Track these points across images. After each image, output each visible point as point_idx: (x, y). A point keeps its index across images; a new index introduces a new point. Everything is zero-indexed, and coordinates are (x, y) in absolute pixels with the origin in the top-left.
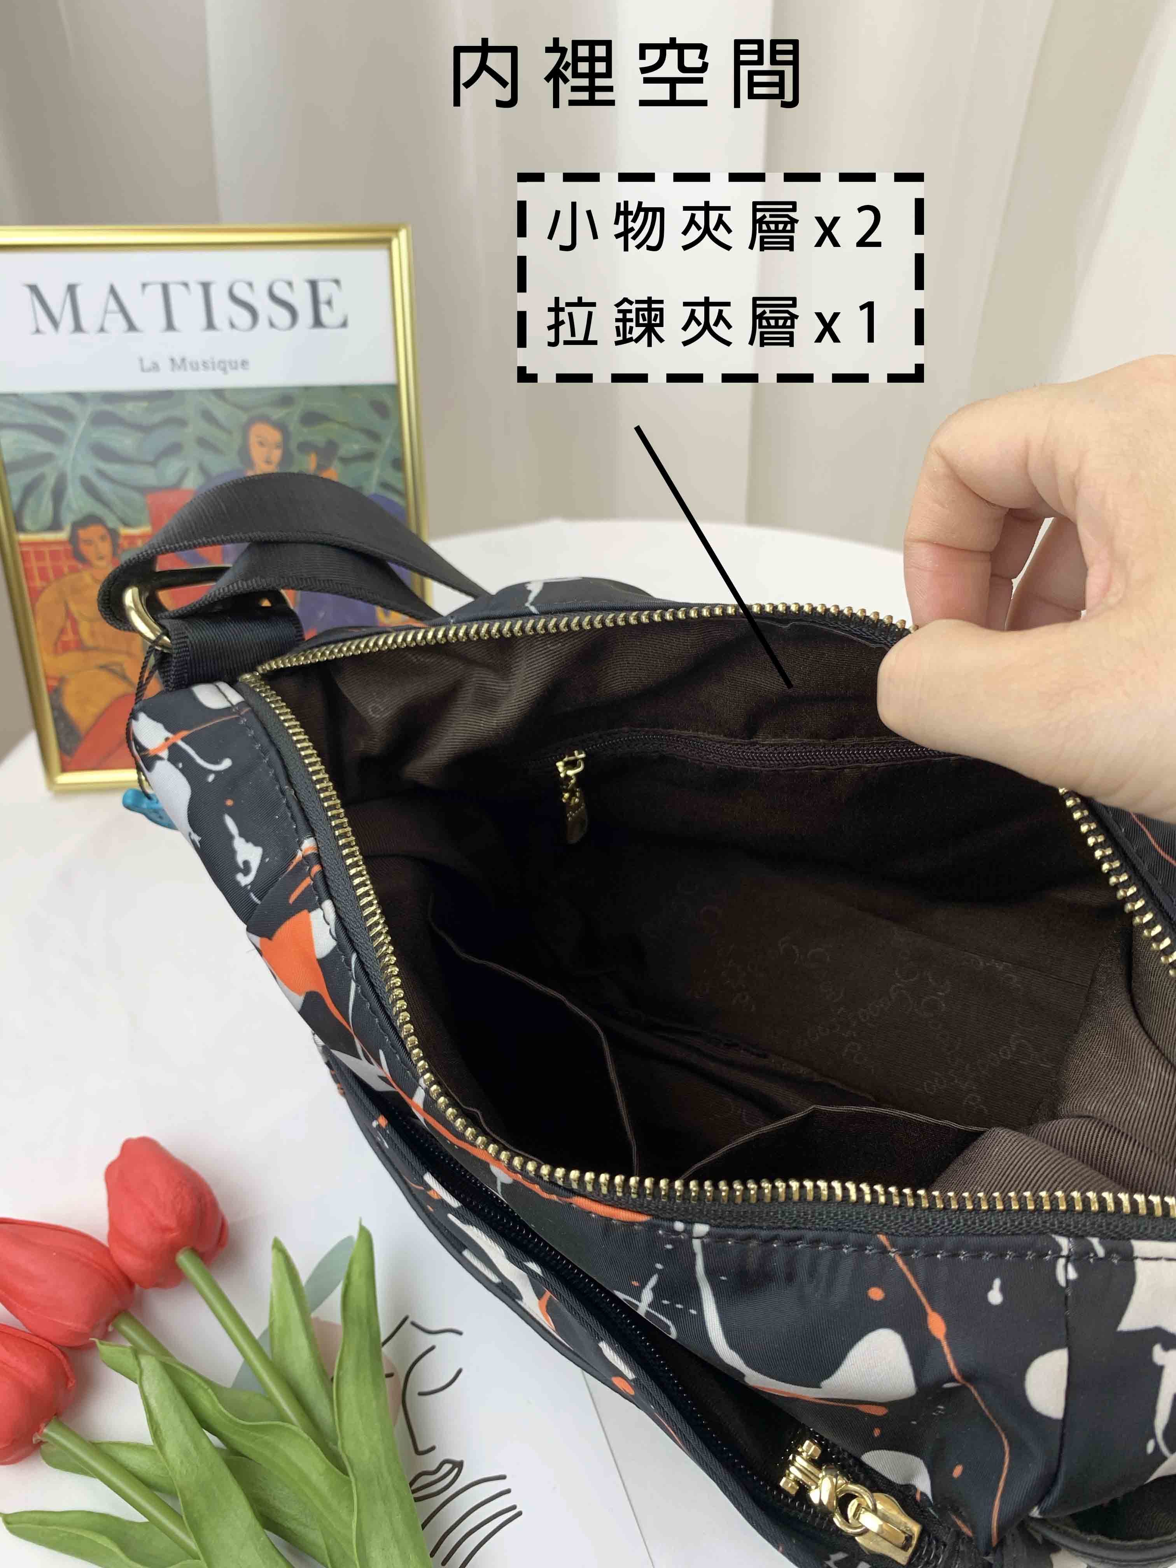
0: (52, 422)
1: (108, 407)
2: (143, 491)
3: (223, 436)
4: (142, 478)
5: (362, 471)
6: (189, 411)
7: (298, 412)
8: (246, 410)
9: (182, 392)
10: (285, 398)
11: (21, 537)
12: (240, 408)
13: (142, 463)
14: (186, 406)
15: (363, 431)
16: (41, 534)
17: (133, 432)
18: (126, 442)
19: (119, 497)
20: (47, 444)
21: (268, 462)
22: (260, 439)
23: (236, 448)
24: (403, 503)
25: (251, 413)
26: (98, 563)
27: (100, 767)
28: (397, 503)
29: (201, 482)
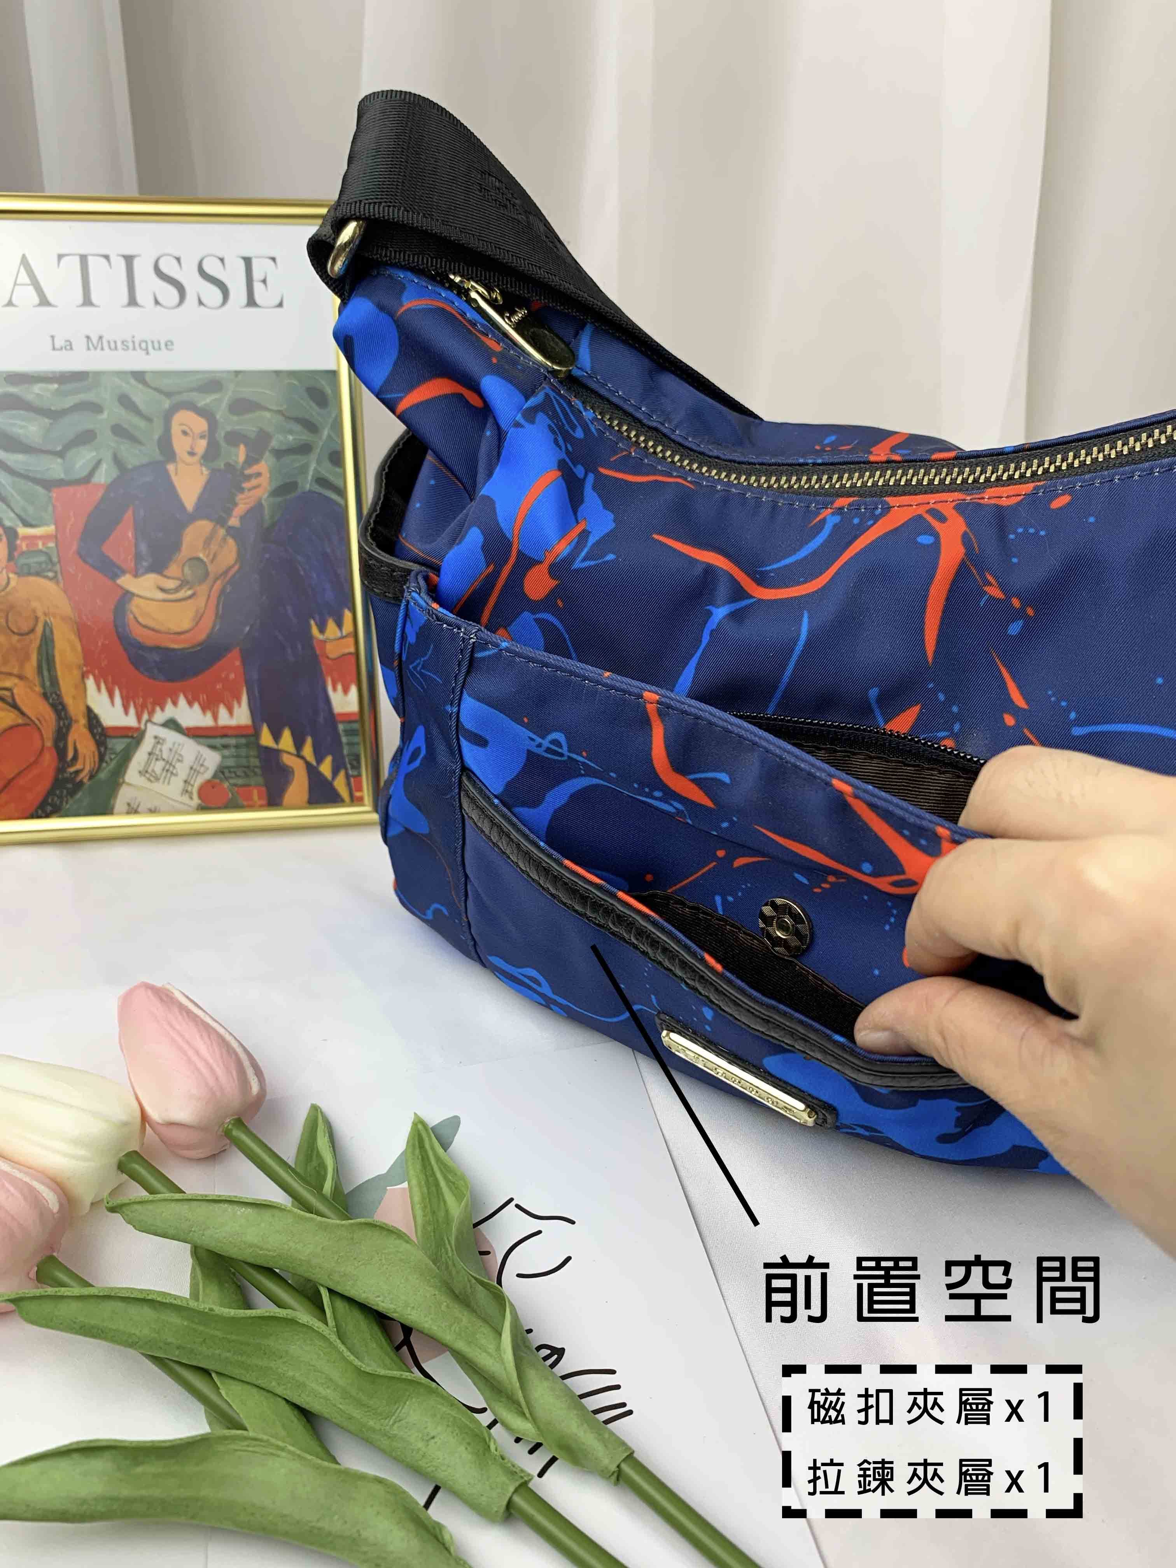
1: (13, 390)
2: (48, 484)
3: (142, 424)
4: (48, 469)
5: (297, 465)
6: (105, 396)
7: (226, 398)
8: (168, 395)
9: (98, 374)
10: (213, 383)
12: (160, 391)
13: (48, 453)
14: (102, 389)
15: (298, 421)
17: (39, 418)
18: (30, 429)
19: (20, 492)
21: (192, 454)
22: (184, 428)
23: (156, 437)
24: (342, 502)
25: (175, 399)
28: (335, 501)
29: (114, 475)
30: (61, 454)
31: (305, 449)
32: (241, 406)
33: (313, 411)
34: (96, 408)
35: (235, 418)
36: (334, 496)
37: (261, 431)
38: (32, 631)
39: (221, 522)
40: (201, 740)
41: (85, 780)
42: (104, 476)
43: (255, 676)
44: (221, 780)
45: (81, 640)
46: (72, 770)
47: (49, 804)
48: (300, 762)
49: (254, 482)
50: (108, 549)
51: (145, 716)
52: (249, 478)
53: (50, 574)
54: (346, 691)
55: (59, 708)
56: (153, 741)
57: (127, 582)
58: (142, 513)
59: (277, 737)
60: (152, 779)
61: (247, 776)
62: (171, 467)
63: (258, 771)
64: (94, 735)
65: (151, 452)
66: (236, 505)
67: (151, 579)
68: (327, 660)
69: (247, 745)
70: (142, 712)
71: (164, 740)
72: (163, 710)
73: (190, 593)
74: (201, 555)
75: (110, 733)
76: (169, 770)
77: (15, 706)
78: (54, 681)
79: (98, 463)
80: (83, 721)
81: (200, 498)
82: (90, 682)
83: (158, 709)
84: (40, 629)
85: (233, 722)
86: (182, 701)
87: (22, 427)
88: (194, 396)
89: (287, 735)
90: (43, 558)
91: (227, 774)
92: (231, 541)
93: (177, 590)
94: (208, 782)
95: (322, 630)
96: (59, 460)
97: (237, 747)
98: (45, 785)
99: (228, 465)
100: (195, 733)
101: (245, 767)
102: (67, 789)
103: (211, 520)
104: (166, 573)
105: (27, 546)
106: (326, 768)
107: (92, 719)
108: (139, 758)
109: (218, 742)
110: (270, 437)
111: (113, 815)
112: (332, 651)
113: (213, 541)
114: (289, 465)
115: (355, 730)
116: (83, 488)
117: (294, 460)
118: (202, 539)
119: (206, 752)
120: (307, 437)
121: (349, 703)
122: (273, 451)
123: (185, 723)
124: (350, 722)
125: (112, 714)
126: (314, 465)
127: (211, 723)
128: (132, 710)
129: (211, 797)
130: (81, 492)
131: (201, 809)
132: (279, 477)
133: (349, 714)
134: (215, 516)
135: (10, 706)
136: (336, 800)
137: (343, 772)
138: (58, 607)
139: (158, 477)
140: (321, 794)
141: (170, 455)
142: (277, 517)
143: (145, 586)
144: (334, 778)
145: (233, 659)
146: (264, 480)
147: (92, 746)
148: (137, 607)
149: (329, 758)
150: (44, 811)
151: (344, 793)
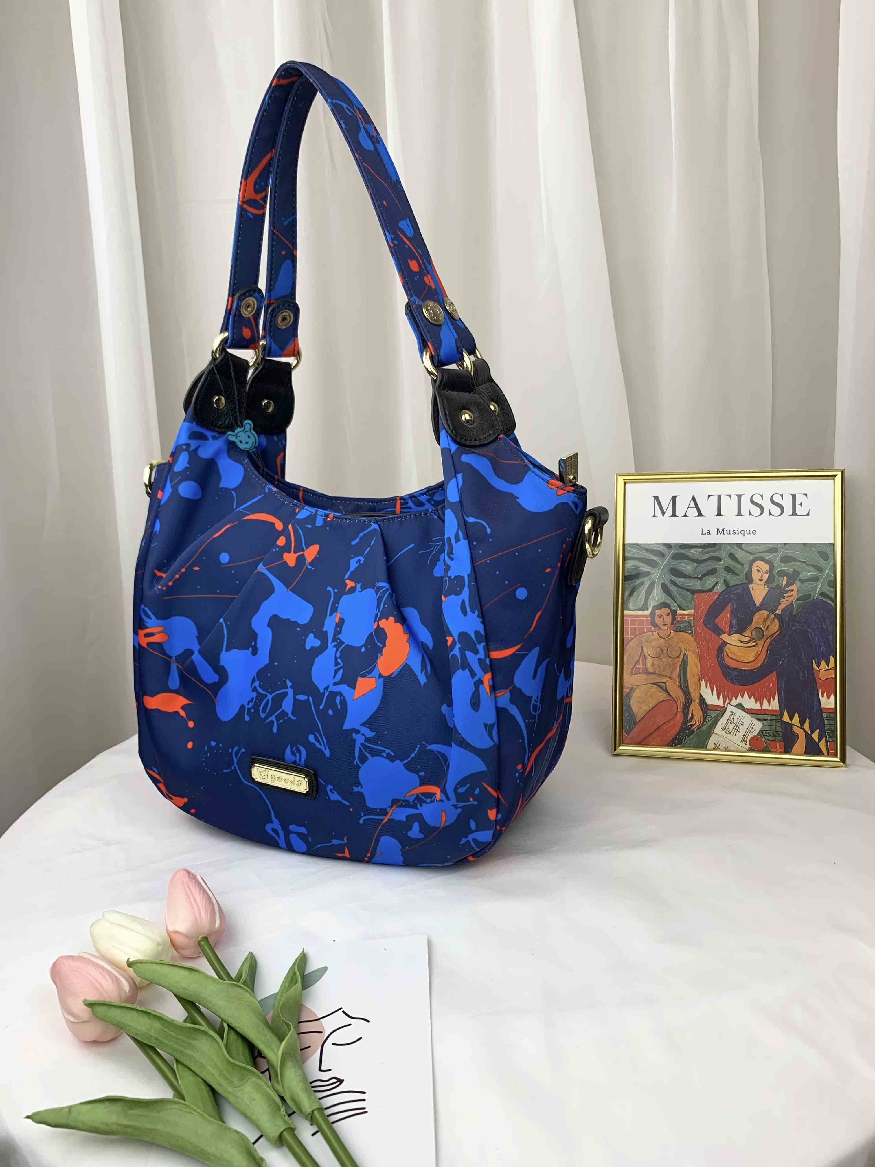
0: (653, 557)
1: (682, 551)
2: (693, 592)
3: (739, 566)
4: (694, 585)
5: (811, 586)
6: (723, 554)
7: (779, 555)
8: (752, 554)
9: (720, 545)
10: (773, 549)
11: (626, 612)
12: (748, 552)
13: (695, 578)
14: (722, 551)
15: (813, 566)
16: (637, 611)
17: (692, 563)
18: (688, 568)
19: (680, 595)
20: (649, 567)
21: (761, 580)
22: (758, 568)
23: (745, 572)
24: (833, 604)
25: (755, 556)
26: (663, 627)
27: (643, 743)
28: (829, 604)
29: (723, 589)
30: (700, 579)
31: (816, 579)
32: (786, 559)
33: (821, 562)
34: (718, 559)
35: (783, 565)
36: (829, 601)
37: (795, 571)
38: (678, 656)
39: (773, 611)
40: (753, 715)
41: (695, 730)
42: (719, 588)
43: (783, 686)
44: (761, 737)
45: (700, 663)
46: (689, 724)
47: (676, 740)
48: (802, 731)
49: (789, 594)
50: (718, 621)
51: (727, 702)
52: (787, 592)
53: (690, 632)
54: (828, 697)
55: (687, 693)
56: (730, 714)
57: (725, 637)
58: (735, 606)
59: (791, 718)
60: (728, 733)
61: (774, 736)
62: (750, 586)
64: (702, 708)
66: (780, 604)
67: (736, 636)
70: (726, 699)
71: (735, 714)
72: (736, 699)
73: (754, 644)
74: (761, 626)
75: (710, 708)
76: (736, 728)
77: (667, 691)
78: (686, 681)
79: (717, 583)
80: (697, 701)
81: (763, 601)
82: (703, 683)
83: (734, 698)
84: (682, 656)
85: (770, 708)
86: (746, 695)
87: (685, 567)
89: (796, 716)
90: (687, 624)
91: (765, 734)
92: (776, 621)
93: (748, 642)
94: (754, 737)
95: (818, 667)
96: (699, 581)
97: (770, 720)
98: (677, 729)
99: (777, 585)
100: (750, 712)
101: (775, 731)
102: (686, 733)
103: (766, 610)
104: (744, 634)
106: (815, 736)
107: (702, 700)
108: (723, 721)
109: (762, 717)
110: (799, 573)
111: (706, 749)
112: (823, 676)
113: (768, 620)
114: (808, 586)
115: (832, 717)
116: (708, 594)
117: (810, 584)
118: (763, 619)
119: (755, 722)
120: (817, 574)
121: (829, 703)
122: (800, 580)
123: (746, 706)
124: (830, 713)
125: (712, 699)
126: (820, 587)
127: (759, 708)
128: (721, 697)
129: (756, 745)
130: (708, 596)
131: (751, 750)
132: (802, 591)
133: (830, 709)
134: (770, 609)
135: (664, 690)
136: (819, 753)
137: (824, 739)
138: (691, 647)
139: (743, 590)
140: (812, 749)
141: (750, 581)
142: (800, 610)
143: (733, 640)
144: (819, 741)
145: (773, 677)
146: (795, 593)
147: (701, 713)
148: (729, 649)
149: (818, 731)
150: (674, 743)
151: (824, 750)
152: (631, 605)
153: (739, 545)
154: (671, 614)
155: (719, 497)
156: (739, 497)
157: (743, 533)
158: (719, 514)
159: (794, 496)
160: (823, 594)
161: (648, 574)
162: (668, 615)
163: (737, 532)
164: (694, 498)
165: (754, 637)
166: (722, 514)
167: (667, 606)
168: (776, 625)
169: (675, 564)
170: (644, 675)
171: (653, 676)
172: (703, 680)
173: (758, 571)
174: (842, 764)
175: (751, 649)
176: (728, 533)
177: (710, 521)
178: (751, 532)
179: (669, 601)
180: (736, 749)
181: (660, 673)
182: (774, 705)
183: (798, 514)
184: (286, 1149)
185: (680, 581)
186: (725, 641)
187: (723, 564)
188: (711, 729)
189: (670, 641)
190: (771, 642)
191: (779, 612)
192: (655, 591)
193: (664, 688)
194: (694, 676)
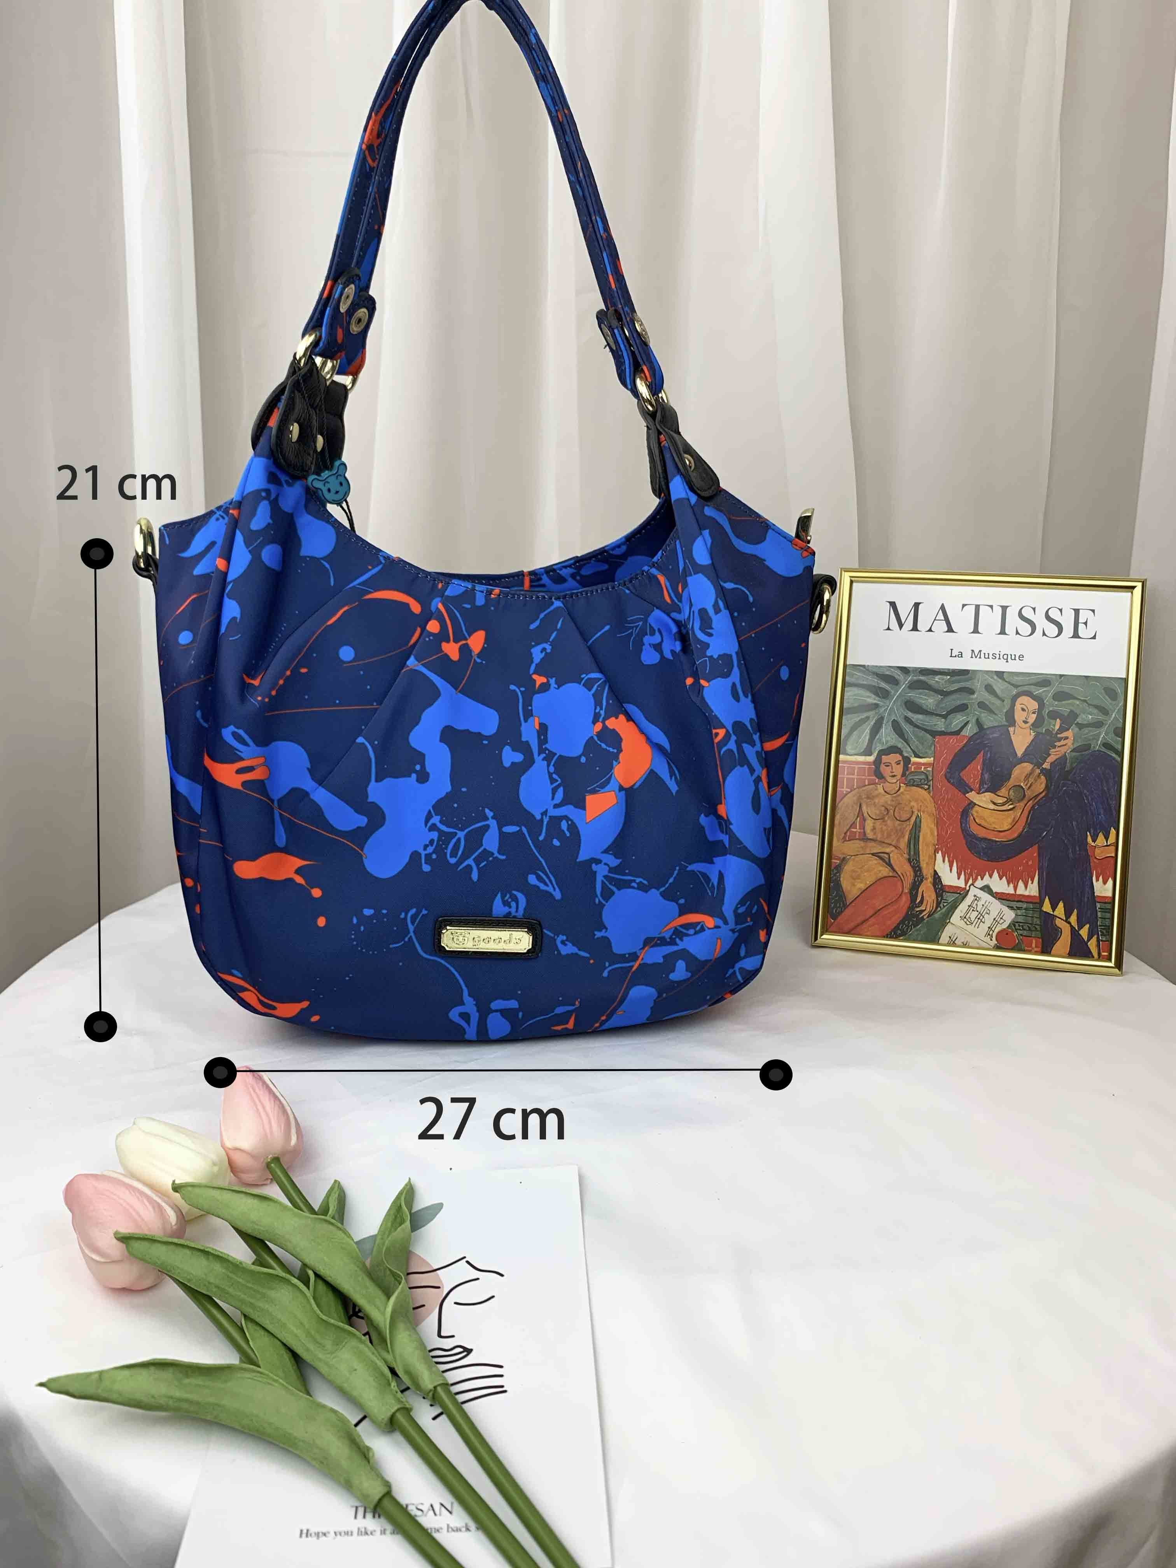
0: (883, 685)
1: (922, 678)
2: (934, 734)
3: (997, 702)
4: (935, 725)
5: (1091, 733)
6: (978, 685)
7: (1052, 690)
8: (1016, 686)
9: (975, 672)
10: (1044, 681)
11: (842, 757)
12: (1012, 685)
13: (937, 715)
14: (976, 681)
15: (1096, 707)
16: (856, 757)
17: (936, 695)
18: (929, 701)
19: (916, 736)
20: (877, 698)
21: (1025, 722)
22: (1023, 706)
23: (1005, 711)
24: (1119, 759)
25: (1020, 689)
26: (889, 779)
27: (852, 932)
28: (1114, 759)
29: (975, 732)
30: (945, 717)
32: (1060, 696)
33: (1107, 702)
34: (972, 692)
35: (1056, 703)
36: (1114, 755)
37: (1072, 711)
38: (909, 819)
39: (1039, 765)
40: (1004, 902)
41: (925, 917)
42: (968, 731)
43: (1046, 863)
44: (1013, 931)
45: (937, 829)
46: (918, 909)
47: (899, 929)
48: (1068, 925)
49: (1063, 742)
50: (964, 774)
51: (970, 882)
52: (1060, 740)
53: (926, 787)
54: (1105, 882)
55: (917, 870)
56: (973, 898)
57: (972, 796)
58: (988, 756)
59: (1054, 908)
60: (968, 923)
61: (1030, 930)
62: (1011, 729)
63: (1039, 929)
64: (935, 889)
65: (999, 719)
66: (1049, 755)
67: (988, 795)
68: (1095, 860)
69: (1033, 910)
70: (969, 879)
71: (980, 898)
72: (982, 879)
73: (1011, 806)
74: (1022, 784)
75: (947, 890)
76: (980, 918)
77: (890, 865)
78: (917, 853)
79: (966, 724)
80: (930, 879)
81: (1026, 750)
82: (939, 856)
83: (979, 877)
84: (914, 818)
85: (1027, 893)
86: (996, 875)
87: (925, 699)
88: (1032, 688)
89: (1061, 905)
90: (923, 777)
91: (1017, 927)
92: (1043, 777)
93: (1003, 804)
94: (1003, 930)
95: (1094, 841)
96: (943, 720)
97: (1026, 909)
98: (900, 916)
99: (1047, 731)
100: (1000, 897)
101: (1031, 924)
103: (1031, 763)
104: (997, 793)
105: (915, 768)
106: (1084, 932)
107: (937, 878)
108: (963, 907)
109: (1014, 904)
110: (1076, 716)
111: (938, 944)
112: (1099, 854)
113: (1031, 776)
114: (1087, 734)
115: (1110, 909)
116: (954, 737)
117: (1090, 731)
118: (1024, 775)
119: (1006, 910)
120: (1101, 717)
121: (1105, 890)
122: (1077, 724)
123: (995, 889)
124: (1105, 903)
125: (950, 877)
126: (1103, 735)
127: (1012, 892)
128: (962, 876)
129: (1004, 941)
130: (953, 740)
131: (998, 948)
132: (1079, 740)
133: (1107, 897)
134: (1035, 761)
135: (886, 864)
136: (1088, 955)
137: (1096, 936)
138: (927, 807)
139: (1001, 734)
140: (1079, 949)
141: (1011, 721)
142: (1074, 765)
143: (983, 800)
144: (1089, 940)
145: (1034, 851)
146: (1069, 742)
147: (934, 896)
148: (977, 812)
149: (1087, 926)
150: (895, 933)
151: (1095, 952)
152: (849, 748)
153: (1000, 674)
154: (902, 763)
155: (977, 607)
156: (1004, 609)
157: (1006, 658)
158: (976, 631)
159: (1077, 612)
160: (1106, 745)
161: (876, 706)
162: (898, 763)
163: (998, 656)
164: (943, 608)
165: (1012, 797)
166: (980, 630)
167: (898, 751)
168: (1041, 784)
169: (913, 695)
170: (862, 842)
171: (872, 844)
172: (940, 852)
173: (1023, 710)
174: (1116, 970)
175: (1006, 813)
176: (987, 656)
177: (963, 639)
178: (1017, 658)
179: (900, 744)
180: (977, 945)
181: (883, 840)
182: (1033, 889)
183: (1080, 635)
184: (398, 1436)
185: (917, 718)
186: (972, 802)
187: (977, 698)
188: (947, 916)
189: (899, 798)
190: (1033, 806)
191: (1046, 766)
192: (883, 730)
193: (887, 860)
194: (927, 845)
